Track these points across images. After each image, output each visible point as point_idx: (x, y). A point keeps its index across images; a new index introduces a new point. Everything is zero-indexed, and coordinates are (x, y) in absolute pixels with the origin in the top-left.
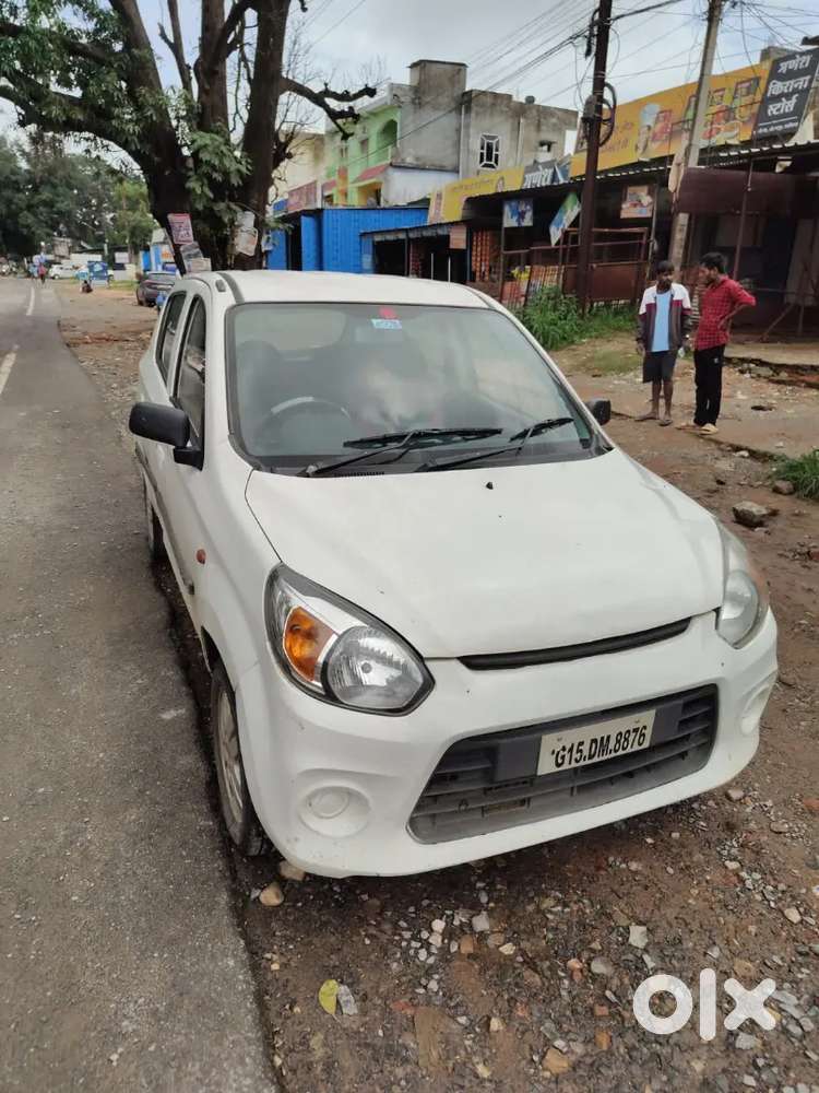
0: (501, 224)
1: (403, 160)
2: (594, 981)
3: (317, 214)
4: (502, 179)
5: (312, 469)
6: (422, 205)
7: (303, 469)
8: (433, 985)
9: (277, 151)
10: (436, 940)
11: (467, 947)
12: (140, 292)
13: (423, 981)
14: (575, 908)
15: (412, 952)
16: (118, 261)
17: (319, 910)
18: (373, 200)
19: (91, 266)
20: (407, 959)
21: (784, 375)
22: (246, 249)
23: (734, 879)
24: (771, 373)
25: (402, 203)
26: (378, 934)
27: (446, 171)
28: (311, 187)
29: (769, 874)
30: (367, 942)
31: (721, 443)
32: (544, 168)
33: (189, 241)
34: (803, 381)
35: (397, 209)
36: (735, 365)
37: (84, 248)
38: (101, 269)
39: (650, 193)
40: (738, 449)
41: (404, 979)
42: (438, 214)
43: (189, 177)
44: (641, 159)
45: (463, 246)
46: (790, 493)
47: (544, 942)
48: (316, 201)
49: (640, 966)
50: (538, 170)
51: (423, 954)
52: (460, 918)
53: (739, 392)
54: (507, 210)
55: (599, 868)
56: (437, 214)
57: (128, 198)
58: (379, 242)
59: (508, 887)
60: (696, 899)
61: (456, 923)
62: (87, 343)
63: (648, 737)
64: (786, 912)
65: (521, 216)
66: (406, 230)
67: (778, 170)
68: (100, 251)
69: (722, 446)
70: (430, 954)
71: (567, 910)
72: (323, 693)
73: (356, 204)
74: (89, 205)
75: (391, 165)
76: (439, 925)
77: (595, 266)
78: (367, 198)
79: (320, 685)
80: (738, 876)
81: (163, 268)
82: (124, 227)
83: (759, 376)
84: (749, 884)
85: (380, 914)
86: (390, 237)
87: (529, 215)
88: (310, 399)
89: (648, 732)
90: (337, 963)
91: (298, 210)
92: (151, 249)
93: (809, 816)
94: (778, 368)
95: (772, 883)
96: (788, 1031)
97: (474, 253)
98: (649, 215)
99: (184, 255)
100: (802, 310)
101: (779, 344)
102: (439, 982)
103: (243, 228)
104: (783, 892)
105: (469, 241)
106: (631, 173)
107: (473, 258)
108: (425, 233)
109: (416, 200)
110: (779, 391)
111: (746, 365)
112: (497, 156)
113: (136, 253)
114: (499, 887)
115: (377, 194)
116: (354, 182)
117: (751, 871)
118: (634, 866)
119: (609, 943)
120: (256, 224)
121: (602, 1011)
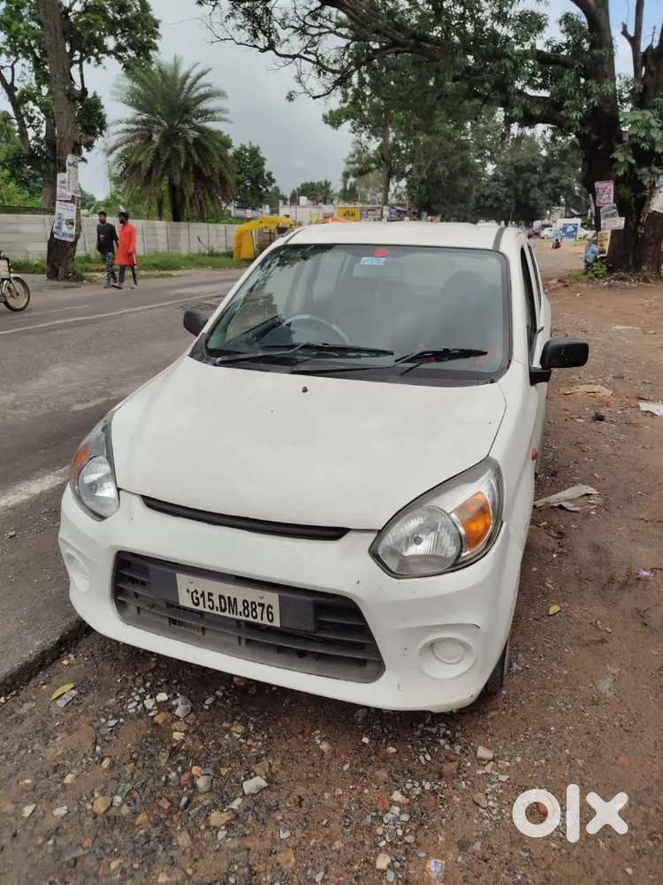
2: (192, 787)
8: (112, 723)
10: (149, 703)
11: (161, 719)
13: (111, 718)
19: (564, 227)
20: (123, 702)
22: (661, 208)
23: (384, 806)
26: (131, 681)
29: (416, 824)
30: (119, 681)
33: (607, 204)
38: (573, 230)
49: (229, 802)
51: (133, 705)
55: (302, 732)
60: (333, 796)
63: (276, 617)
70: (135, 707)
76: (162, 697)
80: (390, 806)
95: (407, 831)
99: (603, 215)
102: (119, 723)
104: (405, 843)
118: (324, 746)
119: (233, 776)
121: (165, 804)
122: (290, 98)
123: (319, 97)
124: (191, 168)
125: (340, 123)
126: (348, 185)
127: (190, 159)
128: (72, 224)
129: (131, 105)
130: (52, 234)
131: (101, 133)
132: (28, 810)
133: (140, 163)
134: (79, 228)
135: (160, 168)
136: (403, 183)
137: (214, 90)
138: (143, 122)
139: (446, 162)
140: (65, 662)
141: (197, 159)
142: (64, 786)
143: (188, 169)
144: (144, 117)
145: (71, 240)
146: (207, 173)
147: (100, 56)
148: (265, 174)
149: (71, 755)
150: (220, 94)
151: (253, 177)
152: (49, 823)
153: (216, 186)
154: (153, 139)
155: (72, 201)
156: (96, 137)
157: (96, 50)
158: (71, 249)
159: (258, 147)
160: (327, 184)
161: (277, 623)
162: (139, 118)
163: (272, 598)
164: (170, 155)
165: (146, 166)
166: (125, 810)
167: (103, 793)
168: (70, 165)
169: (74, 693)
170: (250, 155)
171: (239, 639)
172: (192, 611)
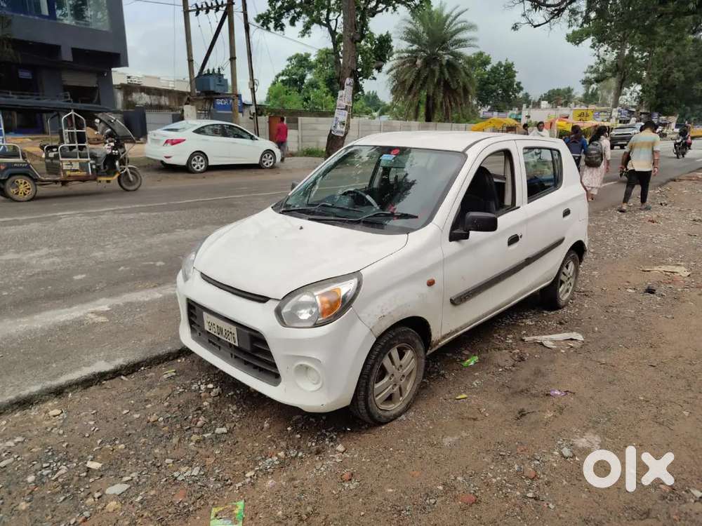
122: (515, 28)
123: (539, 25)
124: (442, 83)
125: (581, 41)
126: (590, 90)
127: (442, 76)
128: (344, 124)
129: (406, 40)
130: (331, 131)
131: (388, 59)
132: (125, 412)
133: (406, 80)
134: (348, 127)
135: (419, 83)
136: (639, 88)
137: (467, 24)
138: (412, 52)
139: (682, 68)
140: (179, 361)
141: (447, 76)
142: (145, 408)
143: (440, 84)
144: (415, 47)
145: (342, 135)
146: (454, 85)
147: (396, 5)
148: (515, 83)
149: (155, 397)
150: (472, 27)
151: (505, 86)
152: (131, 419)
153: (459, 95)
154: (417, 63)
155: (346, 109)
156: (385, 62)
157: (394, 2)
158: (341, 142)
159: (513, 64)
160: (569, 90)
161: (237, 344)
162: (410, 48)
163: (234, 329)
164: (428, 74)
165: (408, 83)
166: (162, 424)
167: (157, 415)
168: (347, 85)
169: (174, 374)
170: (505, 70)
171: (232, 355)
172: (208, 332)
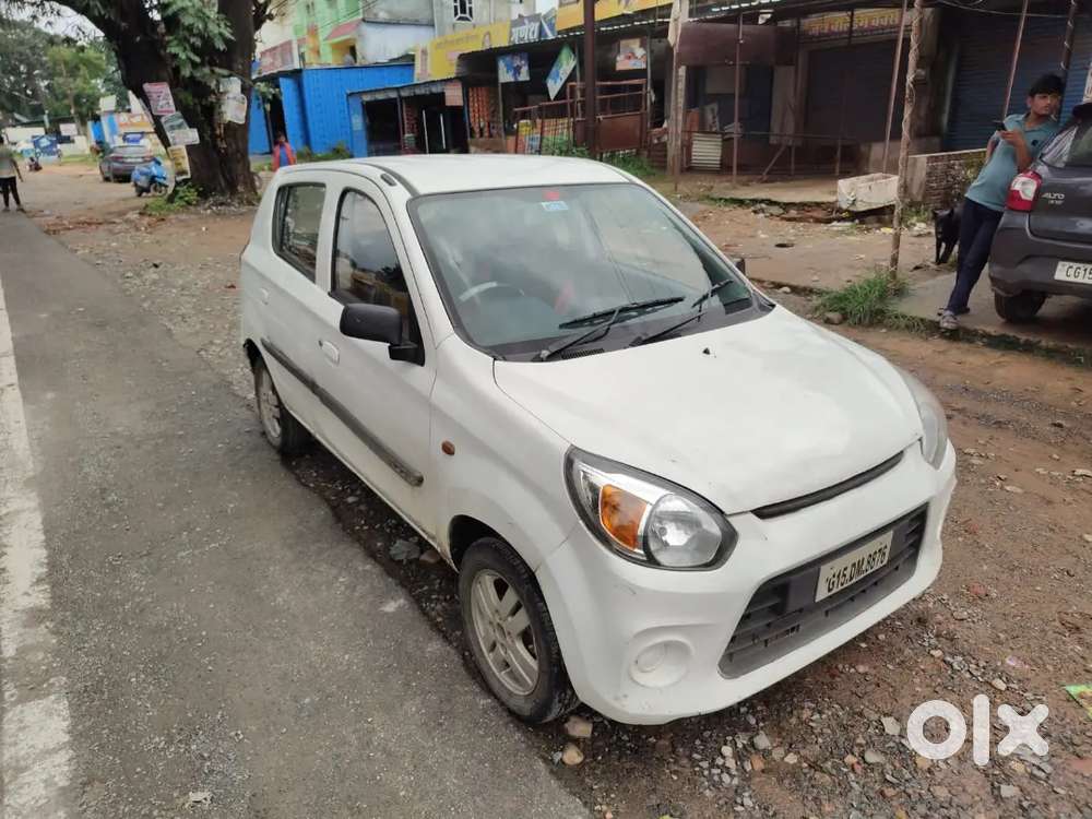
0: (496, 79)
1: (376, 15)
2: (872, 770)
3: (296, 75)
4: (489, 33)
5: (545, 353)
6: (407, 61)
7: (535, 354)
8: (748, 802)
9: (256, 11)
10: (731, 763)
11: (759, 764)
12: (105, 168)
13: (739, 800)
14: (830, 713)
15: (716, 778)
16: (64, 134)
17: (619, 760)
18: (349, 57)
19: (36, 143)
20: (716, 785)
21: (793, 213)
22: (237, 117)
23: (942, 664)
24: (781, 211)
25: (383, 60)
26: (680, 769)
27: (421, 25)
28: (286, 47)
29: (968, 655)
30: (675, 778)
31: (763, 282)
32: (530, 22)
33: (168, 112)
34: (812, 217)
35: (377, 66)
36: (748, 206)
37: (17, 121)
38: (49, 143)
39: (642, 45)
40: (780, 286)
41: (721, 802)
42: (426, 70)
43: (169, 42)
44: (625, 12)
45: (459, 102)
46: (840, 323)
47: (817, 747)
48: (292, 61)
49: (902, 749)
50: (524, 24)
51: (726, 778)
52: (742, 741)
53: (760, 232)
54: (502, 65)
55: (833, 676)
56: (424, 71)
57: (66, 63)
58: (367, 102)
59: (767, 706)
60: (921, 687)
61: (740, 746)
62: (69, 229)
63: (887, 554)
64: (994, 683)
65: (517, 70)
66: (397, 89)
67: (761, 21)
68: (40, 123)
69: (765, 284)
70: (732, 776)
71: (824, 716)
72: (645, 558)
73: (330, 61)
74: (18, 74)
75: (364, 20)
76: (727, 750)
77: (601, 117)
78: (344, 55)
79: (642, 552)
80: (944, 661)
81: (125, 139)
82: (65, 96)
83: (772, 215)
84: (956, 666)
85: (674, 752)
86: (380, 96)
87: (525, 70)
88: (494, 284)
89: (887, 551)
90: (659, 802)
91: (275, 71)
92: (102, 118)
93: (980, 602)
94: (787, 206)
95: (973, 661)
96: (1035, 776)
97: (471, 109)
98: (644, 66)
99: (166, 126)
100: (793, 150)
101: (779, 184)
102: (750, 797)
103: (231, 95)
104: (984, 668)
105: (466, 96)
106: (622, 26)
107: (471, 115)
108: (418, 92)
109: (396, 56)
110: (793, 228)
111: (758, 206)
112: (470, 9)
113: (84, 123)
114: (759, 708)
115: (353, 51)
116: (326, 39)
117: (953, 655)
118: (861, 669)
119: (870, 737)
120: (244, 90)
121: (890, 792)
